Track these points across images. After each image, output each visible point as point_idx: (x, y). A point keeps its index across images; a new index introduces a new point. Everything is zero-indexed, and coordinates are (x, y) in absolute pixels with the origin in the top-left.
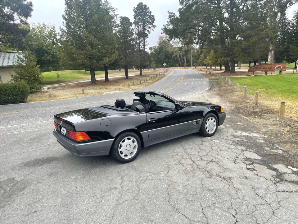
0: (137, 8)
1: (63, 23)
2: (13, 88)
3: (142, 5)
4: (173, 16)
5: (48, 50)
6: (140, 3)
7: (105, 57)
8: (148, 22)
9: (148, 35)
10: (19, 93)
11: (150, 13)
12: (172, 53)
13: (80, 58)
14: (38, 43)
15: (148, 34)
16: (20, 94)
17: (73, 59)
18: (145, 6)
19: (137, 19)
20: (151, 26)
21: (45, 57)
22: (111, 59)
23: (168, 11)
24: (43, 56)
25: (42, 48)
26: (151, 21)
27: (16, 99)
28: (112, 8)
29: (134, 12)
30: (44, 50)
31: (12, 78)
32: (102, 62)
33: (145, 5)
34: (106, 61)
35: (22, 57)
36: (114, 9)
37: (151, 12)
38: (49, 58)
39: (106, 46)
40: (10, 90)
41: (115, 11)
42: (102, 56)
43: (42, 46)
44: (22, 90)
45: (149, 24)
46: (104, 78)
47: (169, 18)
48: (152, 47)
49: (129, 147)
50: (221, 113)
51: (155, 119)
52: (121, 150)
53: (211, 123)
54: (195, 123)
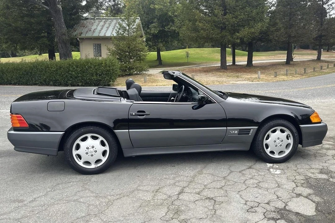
2: (99, 65)
5: (175, 16)
7: (243, 26)
10: (104, 73)
13: (205, 27)
14: (162, 7)
16: (106, 74)
17: (196, 30)
21: (169, 27)
22: (253, 30)
24: (168, 25)
25: (166, 14)
27: (100, 80)
30: (170, 17)
31: (109, 52)
32: (237, 34)
34: (244, 32)
35: (125, 25)
38: (174, 28)
39: (248, 9)
40: (94, 67)
42: (239, 26)
43: (167, 11)
44: (108, 68)
46: (246, 63)
49: (92, 150)
50: (311, 123)
51: (147, 113)
52: (78, 152)
53: (279, 138)
54: (236, 132)
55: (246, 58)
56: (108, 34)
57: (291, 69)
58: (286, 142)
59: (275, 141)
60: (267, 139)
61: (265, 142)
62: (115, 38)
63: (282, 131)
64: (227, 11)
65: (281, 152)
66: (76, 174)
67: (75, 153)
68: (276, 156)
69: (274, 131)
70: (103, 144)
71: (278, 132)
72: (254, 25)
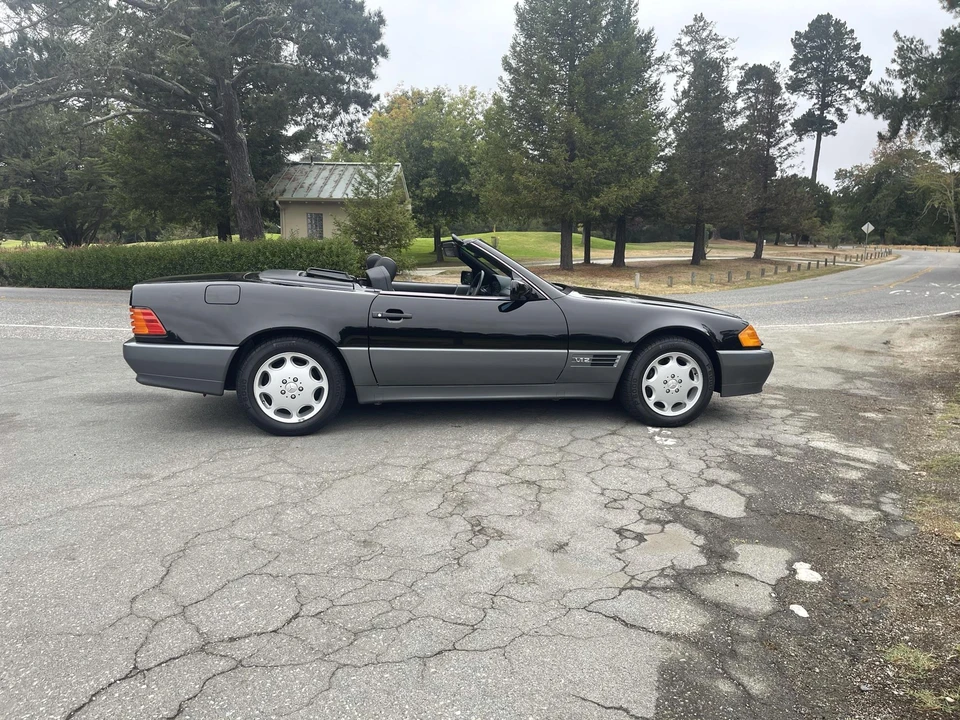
0: (806, 36)
1: (501, 79)
2: (316, 252)
3: (829, 24)
4: (914, 52)
5: (472, 164)
6: (820, 17)
7: (608, 184)
8: (843, 80)
9: (835, 126)
11: (857, 47)
12: (926, 193)
13: (530, 184)
14: (446, 145)
15: (837, 122)
18: (839, 25)
19: (800, 72)
20: (851, 93)
21: (459, 185)
22: (627, 192)
23: (896, 33)
24: (456, 182)
25: (455, 159)
26: (854, 78)
28: (716, 40)
29: (796, 46)
30: (462, 165)
31: (338, 229)
32: (596, 199)
33: (837, 22)
34: (610, 196)
35: (370, 176)
36: (721, 43)
37: (859, 44)
38: (468, 188)
39: (618, 149)
40: (308, 256)
41: (724, 47)
42: (599, 182)
43: (456, 153)
44: (335, 259)
45: (846, 87)
47: (899, 57)
48: (849, 169)
49: (293, 385)
50: (741, 347)
51: (405, 314)
52: (266, 389)
53: (673, 376)
54: (587, 360)
55: (611, 253)
56: (338, 195)
57: (701, 274)
58: (688, 384)
59: (666, 382)
60: (650, 376)
61: (645, 383)
62: (350, 200)
63: (681, 362)
64: (576, 152)
65: (677, 406)
66: (260, 434)
67: (258, 390)
68: (668, 412)
69: (664, 362)
70: (315, 374)
71: (673, 364)
72: (630, 180)
